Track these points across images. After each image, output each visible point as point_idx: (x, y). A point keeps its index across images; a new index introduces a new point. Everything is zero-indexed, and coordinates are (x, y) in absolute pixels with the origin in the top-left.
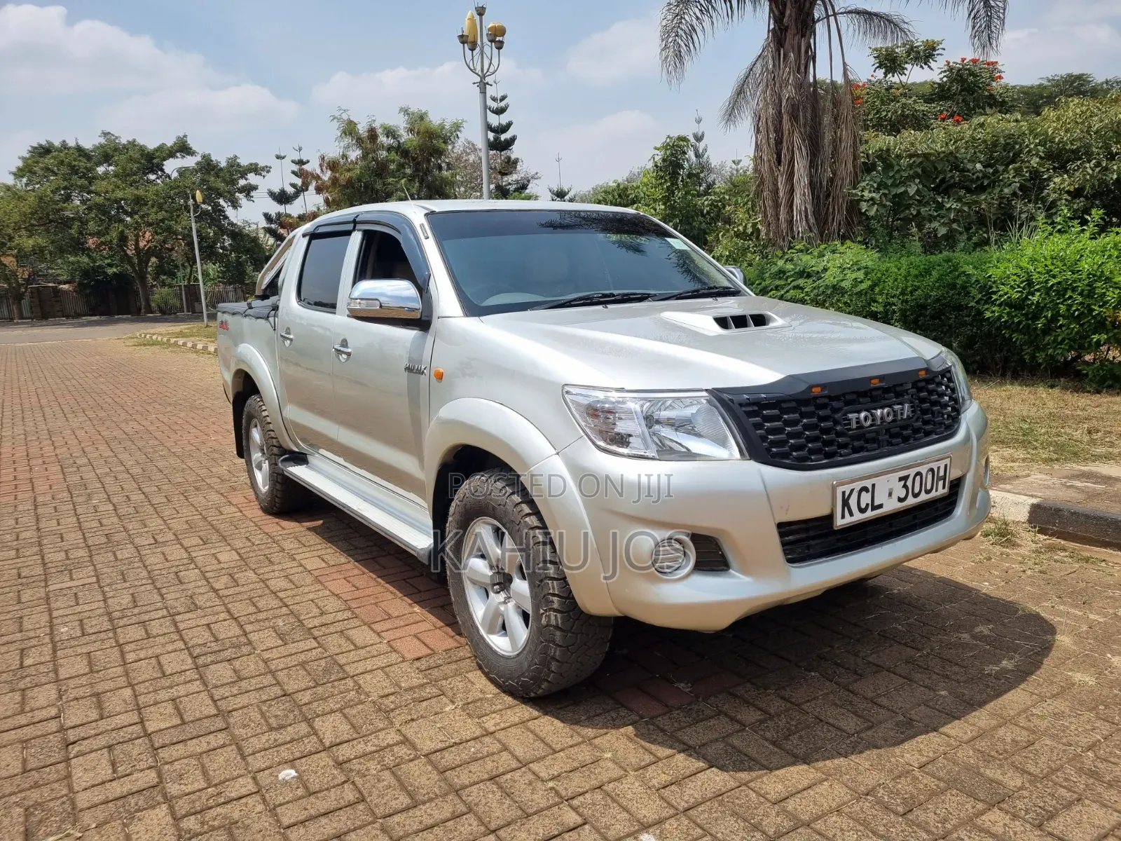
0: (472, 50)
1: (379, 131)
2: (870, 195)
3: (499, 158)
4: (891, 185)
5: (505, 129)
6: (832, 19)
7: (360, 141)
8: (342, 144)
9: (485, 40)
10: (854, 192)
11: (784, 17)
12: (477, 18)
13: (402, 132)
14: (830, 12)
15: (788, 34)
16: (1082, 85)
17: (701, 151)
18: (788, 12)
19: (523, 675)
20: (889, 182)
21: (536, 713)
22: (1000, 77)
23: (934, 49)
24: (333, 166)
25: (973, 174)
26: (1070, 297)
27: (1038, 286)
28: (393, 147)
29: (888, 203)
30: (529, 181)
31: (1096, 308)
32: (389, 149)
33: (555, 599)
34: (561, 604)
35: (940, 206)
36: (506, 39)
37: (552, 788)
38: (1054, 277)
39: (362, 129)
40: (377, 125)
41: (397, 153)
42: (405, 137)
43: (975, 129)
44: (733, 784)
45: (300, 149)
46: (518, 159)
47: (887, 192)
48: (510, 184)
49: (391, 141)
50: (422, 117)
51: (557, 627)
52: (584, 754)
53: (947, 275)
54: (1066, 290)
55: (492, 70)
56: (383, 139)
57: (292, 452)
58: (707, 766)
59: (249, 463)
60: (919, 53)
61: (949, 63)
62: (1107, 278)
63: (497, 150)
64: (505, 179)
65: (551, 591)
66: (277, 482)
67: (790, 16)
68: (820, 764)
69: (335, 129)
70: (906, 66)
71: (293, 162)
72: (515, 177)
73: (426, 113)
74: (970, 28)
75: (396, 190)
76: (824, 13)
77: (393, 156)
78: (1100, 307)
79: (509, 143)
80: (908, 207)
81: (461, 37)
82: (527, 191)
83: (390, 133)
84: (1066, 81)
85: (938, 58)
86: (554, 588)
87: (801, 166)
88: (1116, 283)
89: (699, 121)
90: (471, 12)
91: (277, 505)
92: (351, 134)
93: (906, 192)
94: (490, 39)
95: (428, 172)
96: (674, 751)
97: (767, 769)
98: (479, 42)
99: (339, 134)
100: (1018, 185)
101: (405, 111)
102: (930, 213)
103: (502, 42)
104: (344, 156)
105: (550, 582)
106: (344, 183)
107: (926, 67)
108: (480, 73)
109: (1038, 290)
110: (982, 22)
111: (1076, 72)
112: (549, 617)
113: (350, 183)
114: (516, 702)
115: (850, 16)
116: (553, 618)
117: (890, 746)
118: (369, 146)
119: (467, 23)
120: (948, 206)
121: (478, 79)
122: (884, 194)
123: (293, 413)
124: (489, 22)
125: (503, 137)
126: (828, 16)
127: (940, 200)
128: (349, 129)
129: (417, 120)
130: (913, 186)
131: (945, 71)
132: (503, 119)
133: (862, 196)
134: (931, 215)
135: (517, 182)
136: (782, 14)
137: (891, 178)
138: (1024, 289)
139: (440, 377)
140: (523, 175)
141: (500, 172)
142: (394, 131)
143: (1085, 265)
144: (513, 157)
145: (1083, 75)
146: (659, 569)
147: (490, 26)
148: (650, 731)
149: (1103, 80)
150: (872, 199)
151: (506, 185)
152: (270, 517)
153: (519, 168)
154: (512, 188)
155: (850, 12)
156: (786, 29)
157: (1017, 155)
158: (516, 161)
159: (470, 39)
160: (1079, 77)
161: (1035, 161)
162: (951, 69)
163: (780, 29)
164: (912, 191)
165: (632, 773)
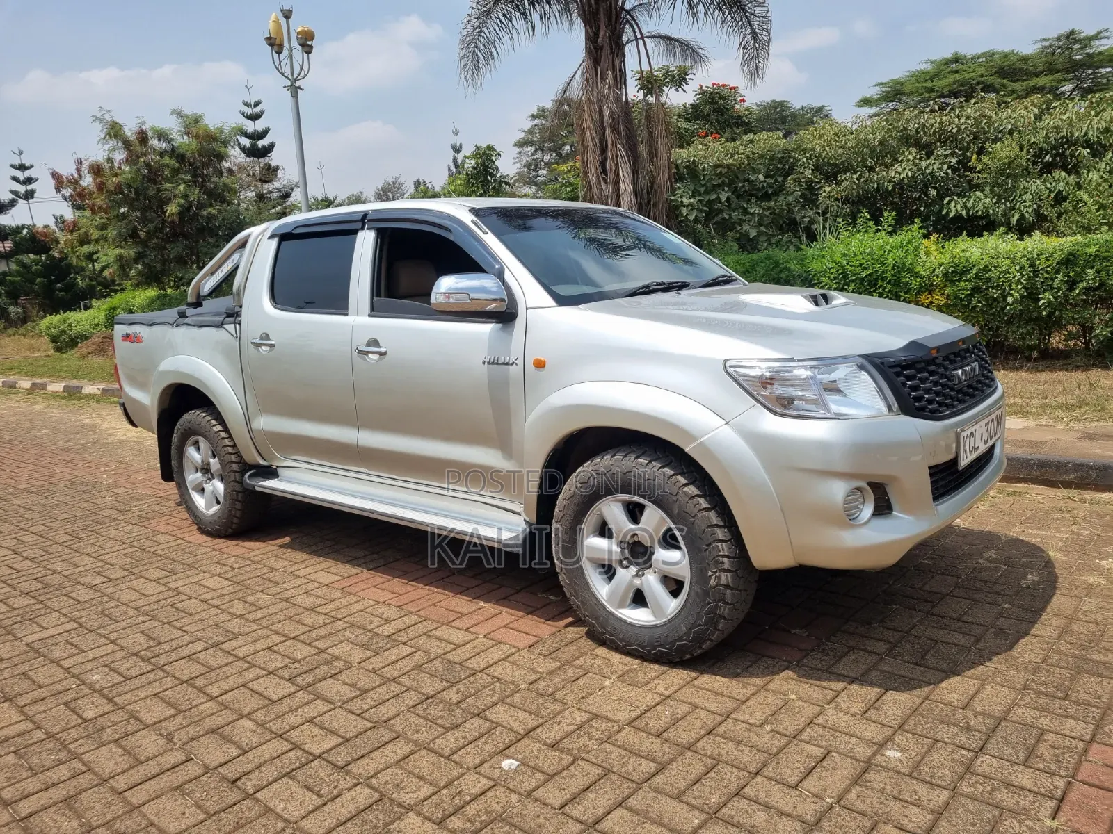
0: (279, 53)
1: (150, 134)
2: (689, 201)
3: (256, 166)
4: (704, 193)
5: (262, 135)
6: (640, 42)
7: (127, 144)
8: (106, 147)
9: (295, 43)
10: (673, 198)
11: (598, 38)
12: (283, 21)
13: (175, 135)
14: (639, 36)
15: (603, 54)
16: (784, 110)
17: (460, 162)
18: (602, 33)
19: (680, 639)
20: (702, 190)
21: (693, 674)
22: (743, 101)
23: (686, 74)
24: (96, 170)
25: (760, 183)
26: (881, 286)
27: (854, 278)
28: (166, 151)
29: (705, 208)
30: (292, 189)
31: (902, 294)
32: (162, 154)
33: (726, 560)
34: (732, 564)
35: (746, 212)
36: (314, 43)
37: (772, 731)
38: (866, 268)
39: (130, 131)
40: (146, 127)
41: (171, 158)
42: (180, 140)
43: (746, 145)
44: (917, 701)
45: (21, 153)
46: (278, 166)
47: (701, 198)
48: (271, 192)
49: (163, 145)
50: (197, 120)
51: (727, 586)
52: (773, 700)
53: (772, 270)
54: (877, 280)
55: (302, 75)
56: (154, 143)
57: (258, 467)
58: (883, 691)
59: (182, 486)
60: (674, 77)
61: (702, 87)
62: (908, 269)
63: (254, 156)
64: (266, 186)
65: (721, 553)
66: (237, 500)
67: (605, 35)
68: (969, 673)
69: (98, 131)
70: (665, 88)
71: (13, 166)
72: (276, 185)
73: (200, 116)
74: (741, 57)
75: (175, 196)
76: (632, 35)
77: (166, 160)
78: (906, 293)
79: (269, 149)
80: (720, 211)
81: (269, 39)
82: (291, 199)
83: (162, 135)
84: (770, 107)
85: (690, 82)
86: (723, 550)
87: (625, 173)
88: (916, 273)
89: (456, 133)
90: (275, 15)
91: (234, 526)
92: (116, 136)
93: (718, 198)
94: (301, 42)
95: (206, 178)
96: (845, 683)
97: (931, 684)
98: (286, 44)
99: (103, 136)
100: (799, 193)
101: (178, 113)
102: (740, 217)
103: (311, 47)
104: (110, 160)
105: (719, 544)
106: (113, 189)
107: (680, 89)
108: (290, 76)
109: (852, 281)
110: (751, 52)
111: (779, 99)
112: (719, 578)
113: (119, 189)
114: (664, 668)
115: (655, 39)
116: (723, 578)
117: (1006, 651)
118: (139, 149)
119: (271, 25)
120: (752, 211)
121: (289, 83)
122: (699, 200)
123: (268, 423)
124: (298, 25)
125: (261, 143)
126: (636, 39)
127: (745, 206)
128: (114, 131)
129: (192, 124)
130: (723, 193)
131: (699, 94)
132: (259, 125)
133: (682, 202)
134: (740, 219)
135: (279, 190)
136: (597, 35)
137: (703, 186)
138: (841, 280)
139: (540, 365)
140: (285, 183)
141: (260, 180)
142: (167, 134)
143: (891, 261)
144: (273, 164)
145: (784, 101)
146: (849, 517)
147: (299, 29)
148: (807, 672)
149: (799, 106)
150: (691, 205)
151: (266, 193)
152: (223, 540)
153: (279, 175)
154: (275, 196)
155: (654, 36)
156: (601, 48)
157: (792, 169)
158: (276, 169)
159: (278, 42)
160: (781, 104)
161: (808, 173)
162: (704, 92)
163: (595, 48)
164: (723, 198)
165: (828, 706)
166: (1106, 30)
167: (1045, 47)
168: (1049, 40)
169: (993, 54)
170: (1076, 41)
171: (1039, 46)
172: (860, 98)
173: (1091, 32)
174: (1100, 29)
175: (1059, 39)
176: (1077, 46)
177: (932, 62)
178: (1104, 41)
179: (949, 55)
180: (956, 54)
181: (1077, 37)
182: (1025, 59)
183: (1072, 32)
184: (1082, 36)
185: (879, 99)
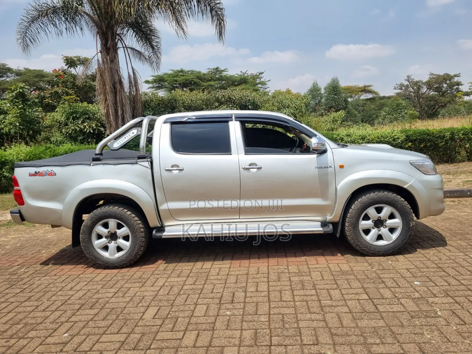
6: (125, 49)
11: (107, 44)
14: (124, 46)
15: (110, 51)
18: (109, 42)
76: (121, 45)
163: (106, 48)
166: (227, 69)
167: (209, 72)
168: (211, 69)
169: (194, 71)
170: (218, 71)
171: (208, 71)
172: (145, 80)
173: (223, 69)
174: (225, 68)
175: (213, 69)
176: (218, 73)
177: (173, 71)
178: (226, 72)
179: (179, 69)
180: (182, 69)
181: (219, 70)
182: (204, 75)
183: (217, 68)
184: (220, 69)
185: (152, 82)
